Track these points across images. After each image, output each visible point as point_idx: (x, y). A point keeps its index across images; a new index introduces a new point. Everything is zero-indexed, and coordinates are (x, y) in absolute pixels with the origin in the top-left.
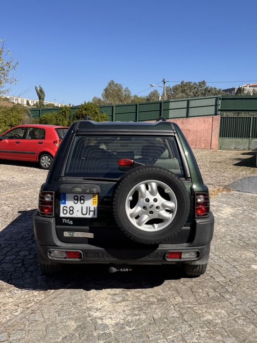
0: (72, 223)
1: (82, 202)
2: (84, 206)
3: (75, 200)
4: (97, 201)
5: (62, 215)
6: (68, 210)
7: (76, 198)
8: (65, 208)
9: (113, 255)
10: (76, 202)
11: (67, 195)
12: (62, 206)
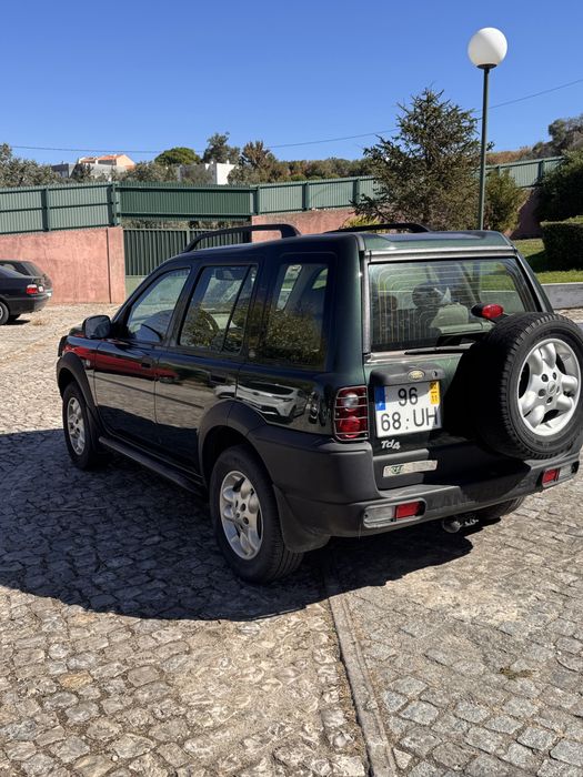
0: (398, 447)
1: (414, 400)
2: (418, 407)
3: (401, 397)
4: (438, 394)
5: (381, 433)
6: (391, 422)
7: (402, 394)
8: (385, 418)
9: (471, 497)
10: (403, 402)
11: (387, 390)
12: (379, 414)
